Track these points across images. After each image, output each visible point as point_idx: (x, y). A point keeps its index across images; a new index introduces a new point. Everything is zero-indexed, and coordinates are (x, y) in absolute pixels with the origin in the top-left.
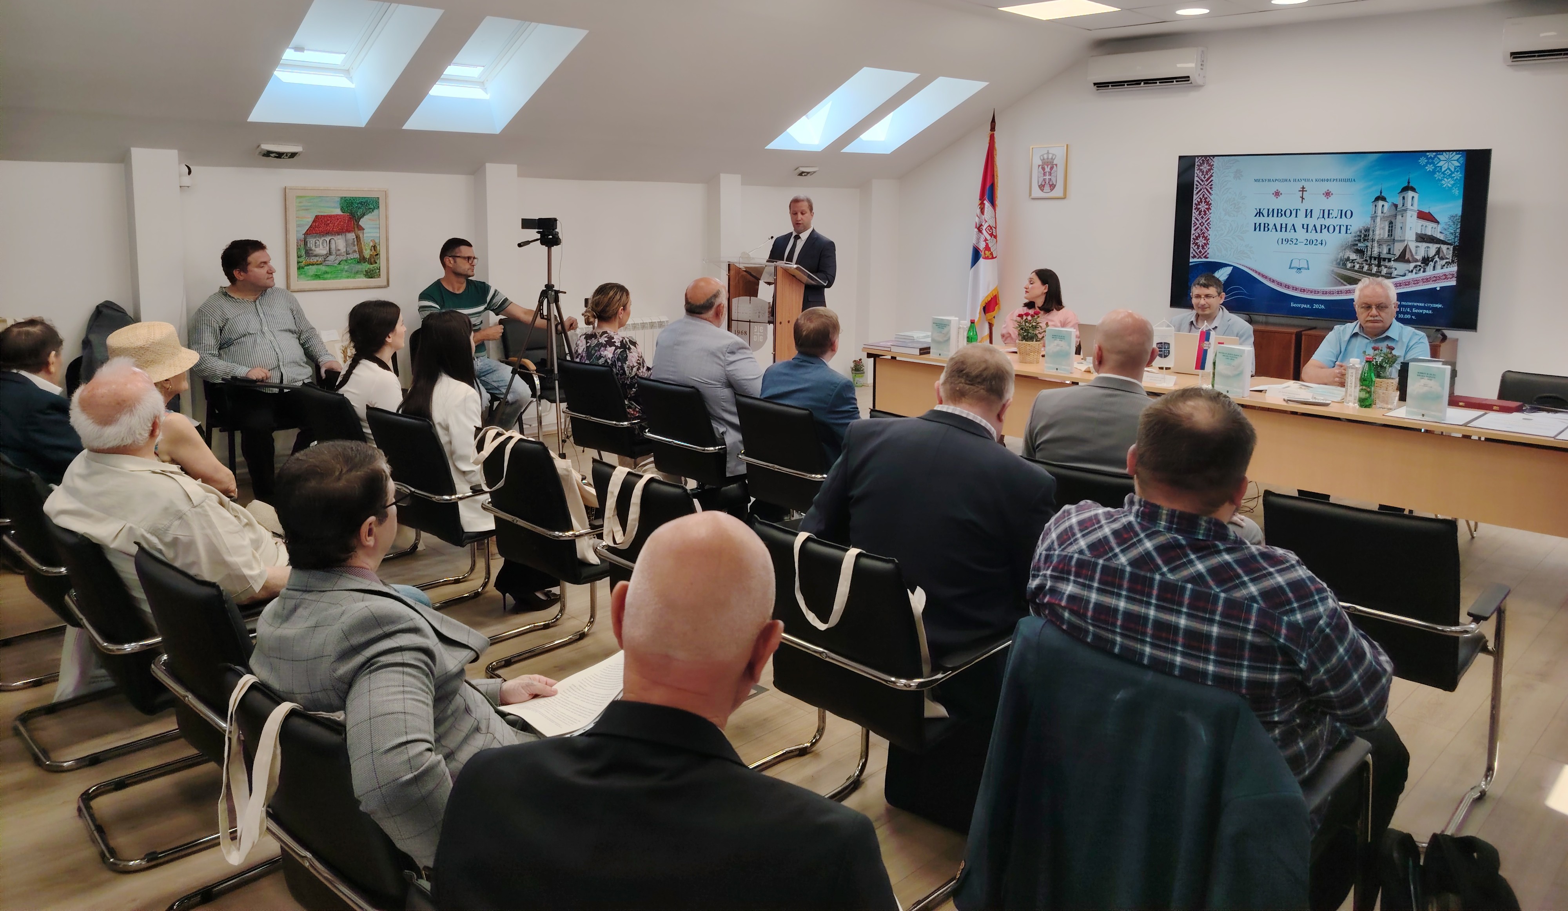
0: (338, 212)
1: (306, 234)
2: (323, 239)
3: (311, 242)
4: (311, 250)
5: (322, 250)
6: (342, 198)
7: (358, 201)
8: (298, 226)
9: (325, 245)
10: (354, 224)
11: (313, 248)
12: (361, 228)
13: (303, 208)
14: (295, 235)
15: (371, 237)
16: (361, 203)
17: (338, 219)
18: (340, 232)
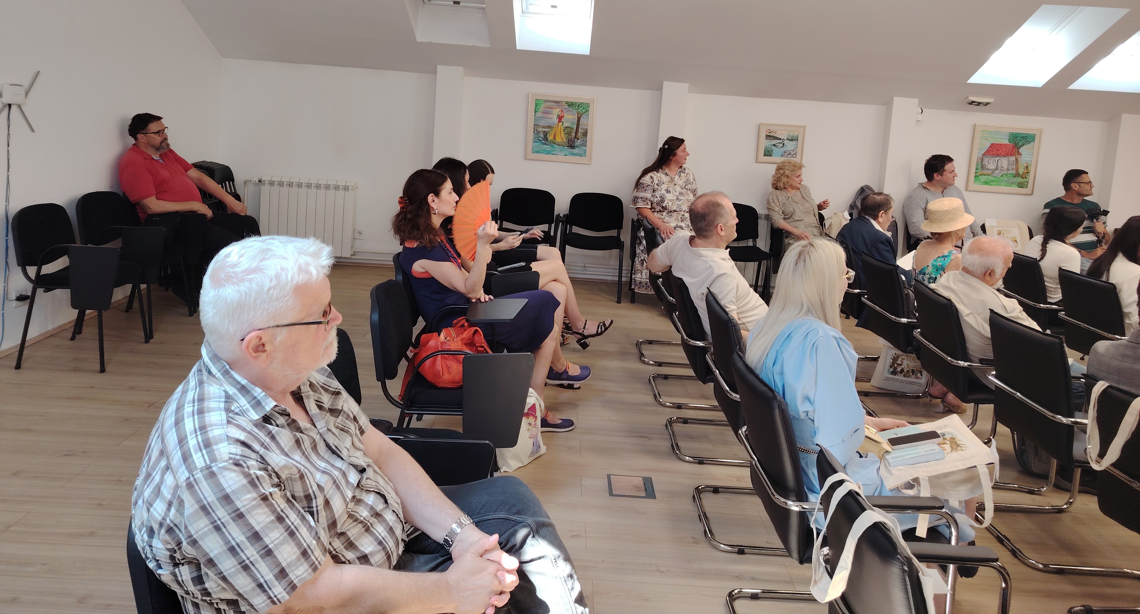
0: (1006, 142)
1: (984, 155)
2: (993, 159)
3: (986, 160)
4: (985, 165)
5: (992, 166)
6: (1010, 133)
7: (1021, 136)
8: (979, 149)
9: (994, 163)
10: (1016, 151)
11: (987, 164)
12: (1019, 154)
13: (984, 138)
14: (977, 154)
15: (1026, 160)
16: (1022, 137)
17: (1005, 147)
18: (1006, 155)
